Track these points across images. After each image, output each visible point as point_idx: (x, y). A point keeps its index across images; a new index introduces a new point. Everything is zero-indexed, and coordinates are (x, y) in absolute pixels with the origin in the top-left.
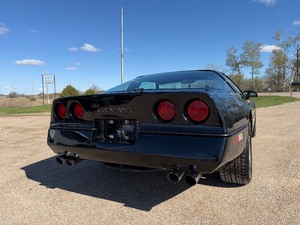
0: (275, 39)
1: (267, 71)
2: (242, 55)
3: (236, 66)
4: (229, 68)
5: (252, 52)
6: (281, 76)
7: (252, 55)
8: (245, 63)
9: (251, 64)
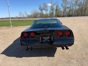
0: (51, 3)
1: (49, 12)
2: (43, 7)
3: (42, 10)
4: (40, 11)
5: (46, 6)
6: (52, 13)
7: (45, 7)
8: (44, 9)
9: (46, 9)
